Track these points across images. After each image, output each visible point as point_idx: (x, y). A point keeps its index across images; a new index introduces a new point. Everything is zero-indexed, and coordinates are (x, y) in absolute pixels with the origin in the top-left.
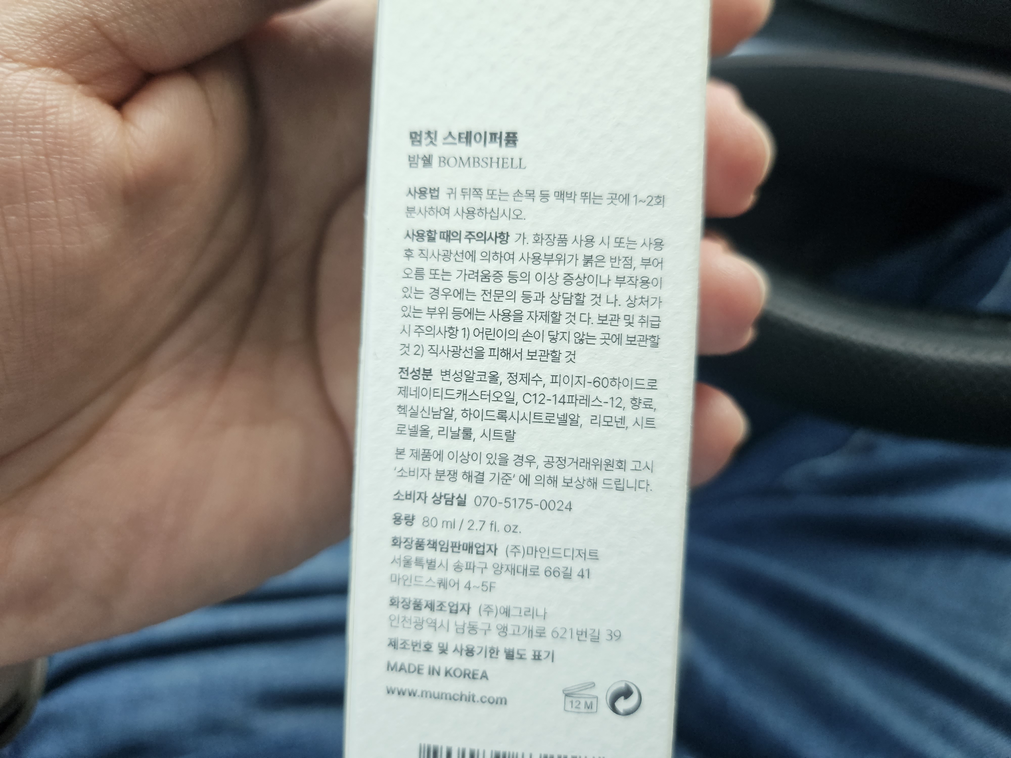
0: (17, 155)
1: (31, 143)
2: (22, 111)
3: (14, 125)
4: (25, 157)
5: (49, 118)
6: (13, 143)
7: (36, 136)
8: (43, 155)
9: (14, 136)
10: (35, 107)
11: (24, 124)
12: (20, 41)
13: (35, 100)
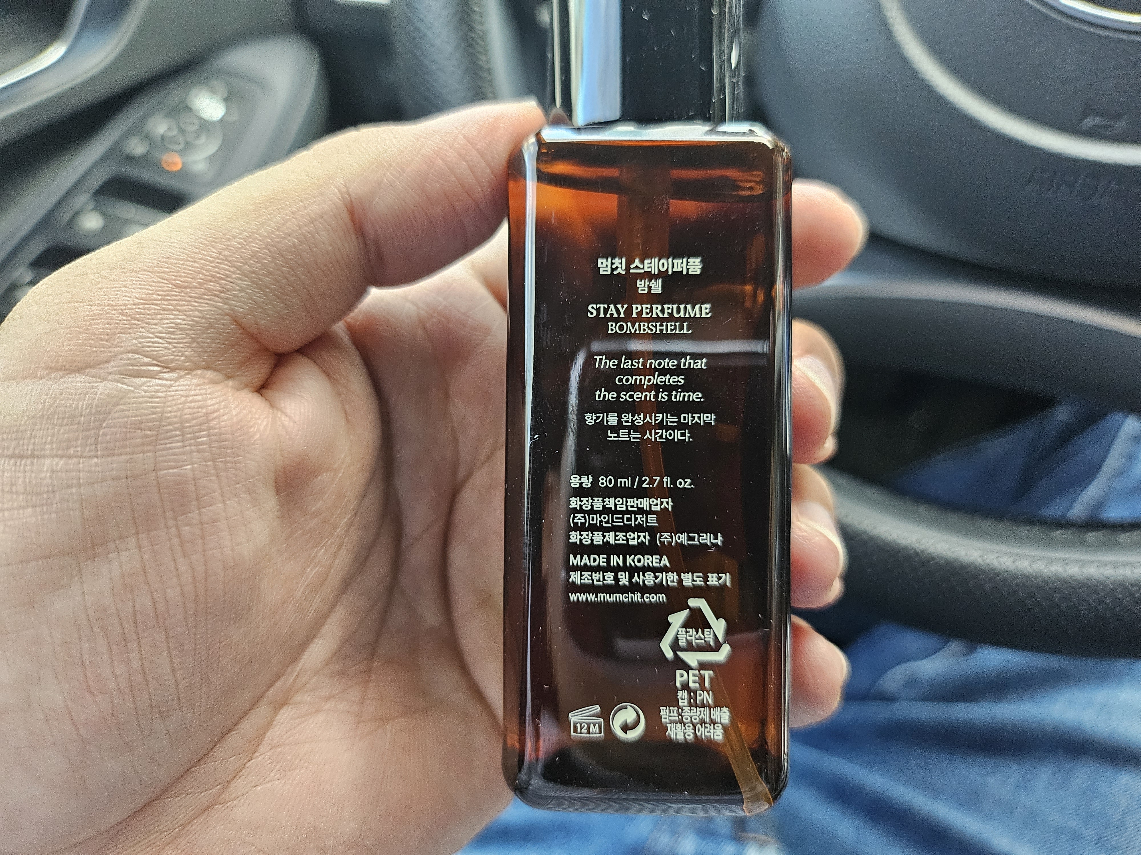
0: (187, 465)
1: (198, 451)
2: (188, 421)
3: (183, 435)
4: (196, 466)
5: (212, 423)
6: (184, 454)
7: (202, 444)
8: (210, 461)
9: (184, 446)
10: (200, 414)
11: (190, 433)
12: (174, 349)
13: (199, 407)
